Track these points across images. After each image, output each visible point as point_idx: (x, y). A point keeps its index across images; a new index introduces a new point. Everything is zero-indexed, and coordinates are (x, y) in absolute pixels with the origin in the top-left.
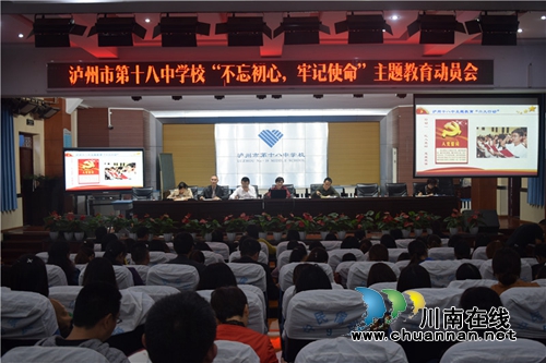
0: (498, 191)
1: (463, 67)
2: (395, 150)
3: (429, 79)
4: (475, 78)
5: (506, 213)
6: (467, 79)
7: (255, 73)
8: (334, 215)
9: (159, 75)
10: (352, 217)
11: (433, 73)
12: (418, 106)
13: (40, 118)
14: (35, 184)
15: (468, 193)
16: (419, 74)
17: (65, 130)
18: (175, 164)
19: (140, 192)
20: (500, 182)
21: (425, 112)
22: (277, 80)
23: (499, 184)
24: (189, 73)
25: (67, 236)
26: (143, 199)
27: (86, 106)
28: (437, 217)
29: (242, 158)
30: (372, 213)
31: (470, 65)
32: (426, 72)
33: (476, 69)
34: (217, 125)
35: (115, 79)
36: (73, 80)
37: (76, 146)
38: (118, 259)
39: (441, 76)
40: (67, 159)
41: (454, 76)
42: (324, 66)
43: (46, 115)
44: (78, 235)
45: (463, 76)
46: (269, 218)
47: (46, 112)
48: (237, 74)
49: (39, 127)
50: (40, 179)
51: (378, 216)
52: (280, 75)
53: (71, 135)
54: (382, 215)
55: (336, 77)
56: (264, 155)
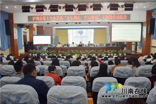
0: (132, 45)
1: (123, 16)
2: (109, 36)
3: (115, 19)
4: (126, 19)
5: (134, 50)
6: (124, 19)
7: (74, 18)
8: (93, 50)
9: (53, 18)
10: (97, 51)
11: (116, 17)
12: (112, 25)
13: (28, 28)
14: (27, 43)
15: (125, 46)
16: (112, 18)
17: (34, 31)
18: (59, 39)
19: (50, 45)
20: (133, 43)
21: (114, 27)
22: (79, 19)
23: (133, 44)
24: (59, 18)
25: (34, 55)
26: (50, 47)
27: (38, 26)
28: (116, 51)
29: (74, 37)
30: (101, 50)
31: (125, 15)
32: (114, 17)
33: (126, 16)
34: (68, 30)
35: (43, 19)
36: (33, 20)
37: (36, 35)
38: (38, 59)
39: (118, 18)
40: (34, 38)
41: (121, 18)
42: (90, 16)
43: (29, 28)
44: (36, 55)
45: (123, 18)
46: (78, 51)
47: (29, 27)
48: (70, 18)
49: (28, 30)
50: (28, 42)
51: (103, 51)
52: (80, 18)
53: (35, 32)
54: (104, 51)
55: (93, 19)
56: (79, 37)
